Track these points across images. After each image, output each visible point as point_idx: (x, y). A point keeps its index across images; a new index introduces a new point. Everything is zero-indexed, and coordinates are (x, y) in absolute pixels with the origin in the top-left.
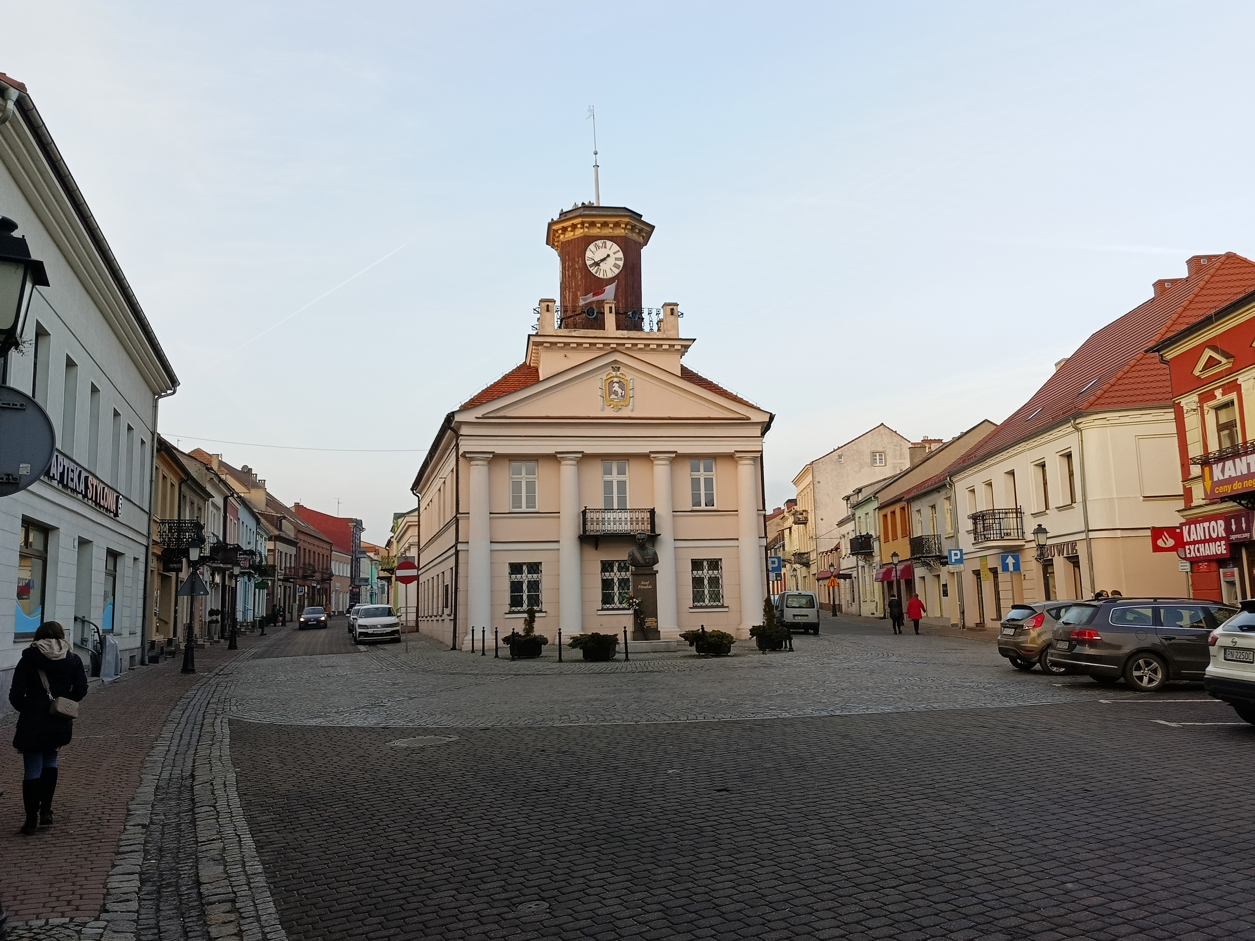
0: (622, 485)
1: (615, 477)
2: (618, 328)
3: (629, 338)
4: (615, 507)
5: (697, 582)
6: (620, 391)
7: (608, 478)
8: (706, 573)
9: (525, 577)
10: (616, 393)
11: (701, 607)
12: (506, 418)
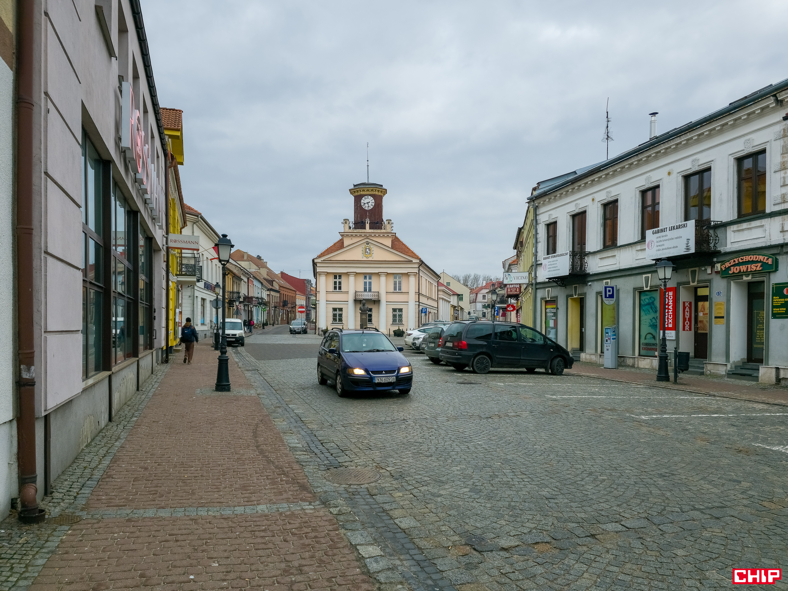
0: (370, 283)
1: (368, 280)
2: (370, 228)
3: (373, 233)
4: (368, 291)
5: (394, 316)
6: (369, 251)
7: (365, 281)
8: (397, 313)
9: (338, 312)
10: (367, 252)
11: (395, 324)
12: (331, 261)
